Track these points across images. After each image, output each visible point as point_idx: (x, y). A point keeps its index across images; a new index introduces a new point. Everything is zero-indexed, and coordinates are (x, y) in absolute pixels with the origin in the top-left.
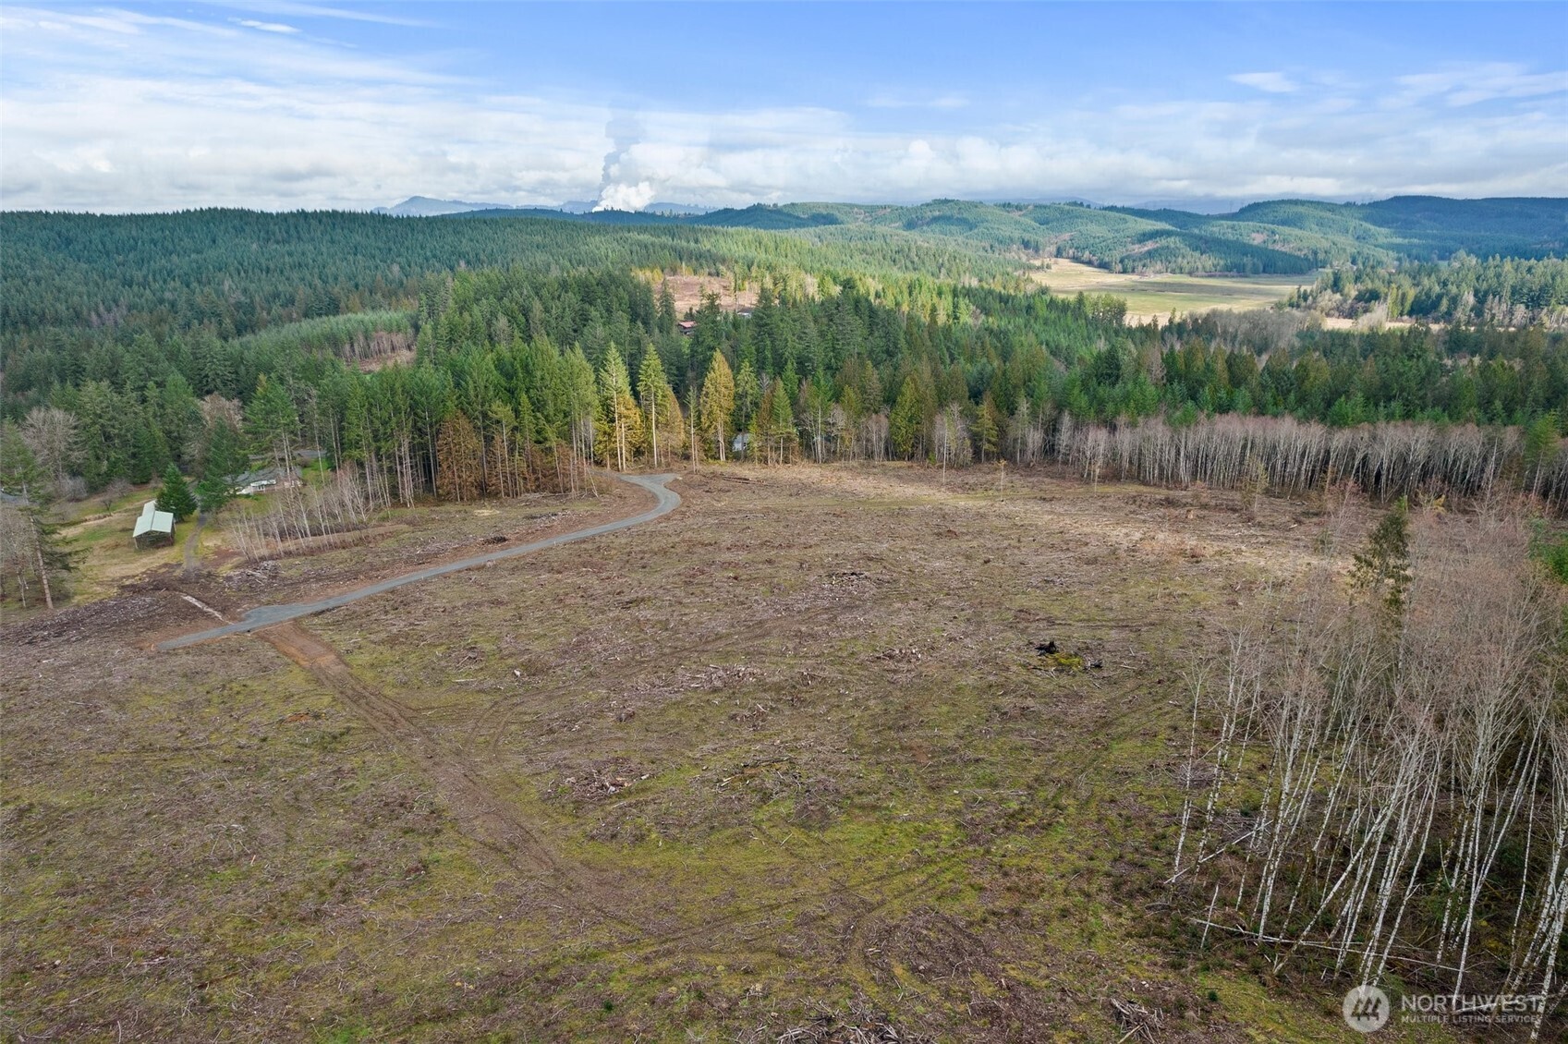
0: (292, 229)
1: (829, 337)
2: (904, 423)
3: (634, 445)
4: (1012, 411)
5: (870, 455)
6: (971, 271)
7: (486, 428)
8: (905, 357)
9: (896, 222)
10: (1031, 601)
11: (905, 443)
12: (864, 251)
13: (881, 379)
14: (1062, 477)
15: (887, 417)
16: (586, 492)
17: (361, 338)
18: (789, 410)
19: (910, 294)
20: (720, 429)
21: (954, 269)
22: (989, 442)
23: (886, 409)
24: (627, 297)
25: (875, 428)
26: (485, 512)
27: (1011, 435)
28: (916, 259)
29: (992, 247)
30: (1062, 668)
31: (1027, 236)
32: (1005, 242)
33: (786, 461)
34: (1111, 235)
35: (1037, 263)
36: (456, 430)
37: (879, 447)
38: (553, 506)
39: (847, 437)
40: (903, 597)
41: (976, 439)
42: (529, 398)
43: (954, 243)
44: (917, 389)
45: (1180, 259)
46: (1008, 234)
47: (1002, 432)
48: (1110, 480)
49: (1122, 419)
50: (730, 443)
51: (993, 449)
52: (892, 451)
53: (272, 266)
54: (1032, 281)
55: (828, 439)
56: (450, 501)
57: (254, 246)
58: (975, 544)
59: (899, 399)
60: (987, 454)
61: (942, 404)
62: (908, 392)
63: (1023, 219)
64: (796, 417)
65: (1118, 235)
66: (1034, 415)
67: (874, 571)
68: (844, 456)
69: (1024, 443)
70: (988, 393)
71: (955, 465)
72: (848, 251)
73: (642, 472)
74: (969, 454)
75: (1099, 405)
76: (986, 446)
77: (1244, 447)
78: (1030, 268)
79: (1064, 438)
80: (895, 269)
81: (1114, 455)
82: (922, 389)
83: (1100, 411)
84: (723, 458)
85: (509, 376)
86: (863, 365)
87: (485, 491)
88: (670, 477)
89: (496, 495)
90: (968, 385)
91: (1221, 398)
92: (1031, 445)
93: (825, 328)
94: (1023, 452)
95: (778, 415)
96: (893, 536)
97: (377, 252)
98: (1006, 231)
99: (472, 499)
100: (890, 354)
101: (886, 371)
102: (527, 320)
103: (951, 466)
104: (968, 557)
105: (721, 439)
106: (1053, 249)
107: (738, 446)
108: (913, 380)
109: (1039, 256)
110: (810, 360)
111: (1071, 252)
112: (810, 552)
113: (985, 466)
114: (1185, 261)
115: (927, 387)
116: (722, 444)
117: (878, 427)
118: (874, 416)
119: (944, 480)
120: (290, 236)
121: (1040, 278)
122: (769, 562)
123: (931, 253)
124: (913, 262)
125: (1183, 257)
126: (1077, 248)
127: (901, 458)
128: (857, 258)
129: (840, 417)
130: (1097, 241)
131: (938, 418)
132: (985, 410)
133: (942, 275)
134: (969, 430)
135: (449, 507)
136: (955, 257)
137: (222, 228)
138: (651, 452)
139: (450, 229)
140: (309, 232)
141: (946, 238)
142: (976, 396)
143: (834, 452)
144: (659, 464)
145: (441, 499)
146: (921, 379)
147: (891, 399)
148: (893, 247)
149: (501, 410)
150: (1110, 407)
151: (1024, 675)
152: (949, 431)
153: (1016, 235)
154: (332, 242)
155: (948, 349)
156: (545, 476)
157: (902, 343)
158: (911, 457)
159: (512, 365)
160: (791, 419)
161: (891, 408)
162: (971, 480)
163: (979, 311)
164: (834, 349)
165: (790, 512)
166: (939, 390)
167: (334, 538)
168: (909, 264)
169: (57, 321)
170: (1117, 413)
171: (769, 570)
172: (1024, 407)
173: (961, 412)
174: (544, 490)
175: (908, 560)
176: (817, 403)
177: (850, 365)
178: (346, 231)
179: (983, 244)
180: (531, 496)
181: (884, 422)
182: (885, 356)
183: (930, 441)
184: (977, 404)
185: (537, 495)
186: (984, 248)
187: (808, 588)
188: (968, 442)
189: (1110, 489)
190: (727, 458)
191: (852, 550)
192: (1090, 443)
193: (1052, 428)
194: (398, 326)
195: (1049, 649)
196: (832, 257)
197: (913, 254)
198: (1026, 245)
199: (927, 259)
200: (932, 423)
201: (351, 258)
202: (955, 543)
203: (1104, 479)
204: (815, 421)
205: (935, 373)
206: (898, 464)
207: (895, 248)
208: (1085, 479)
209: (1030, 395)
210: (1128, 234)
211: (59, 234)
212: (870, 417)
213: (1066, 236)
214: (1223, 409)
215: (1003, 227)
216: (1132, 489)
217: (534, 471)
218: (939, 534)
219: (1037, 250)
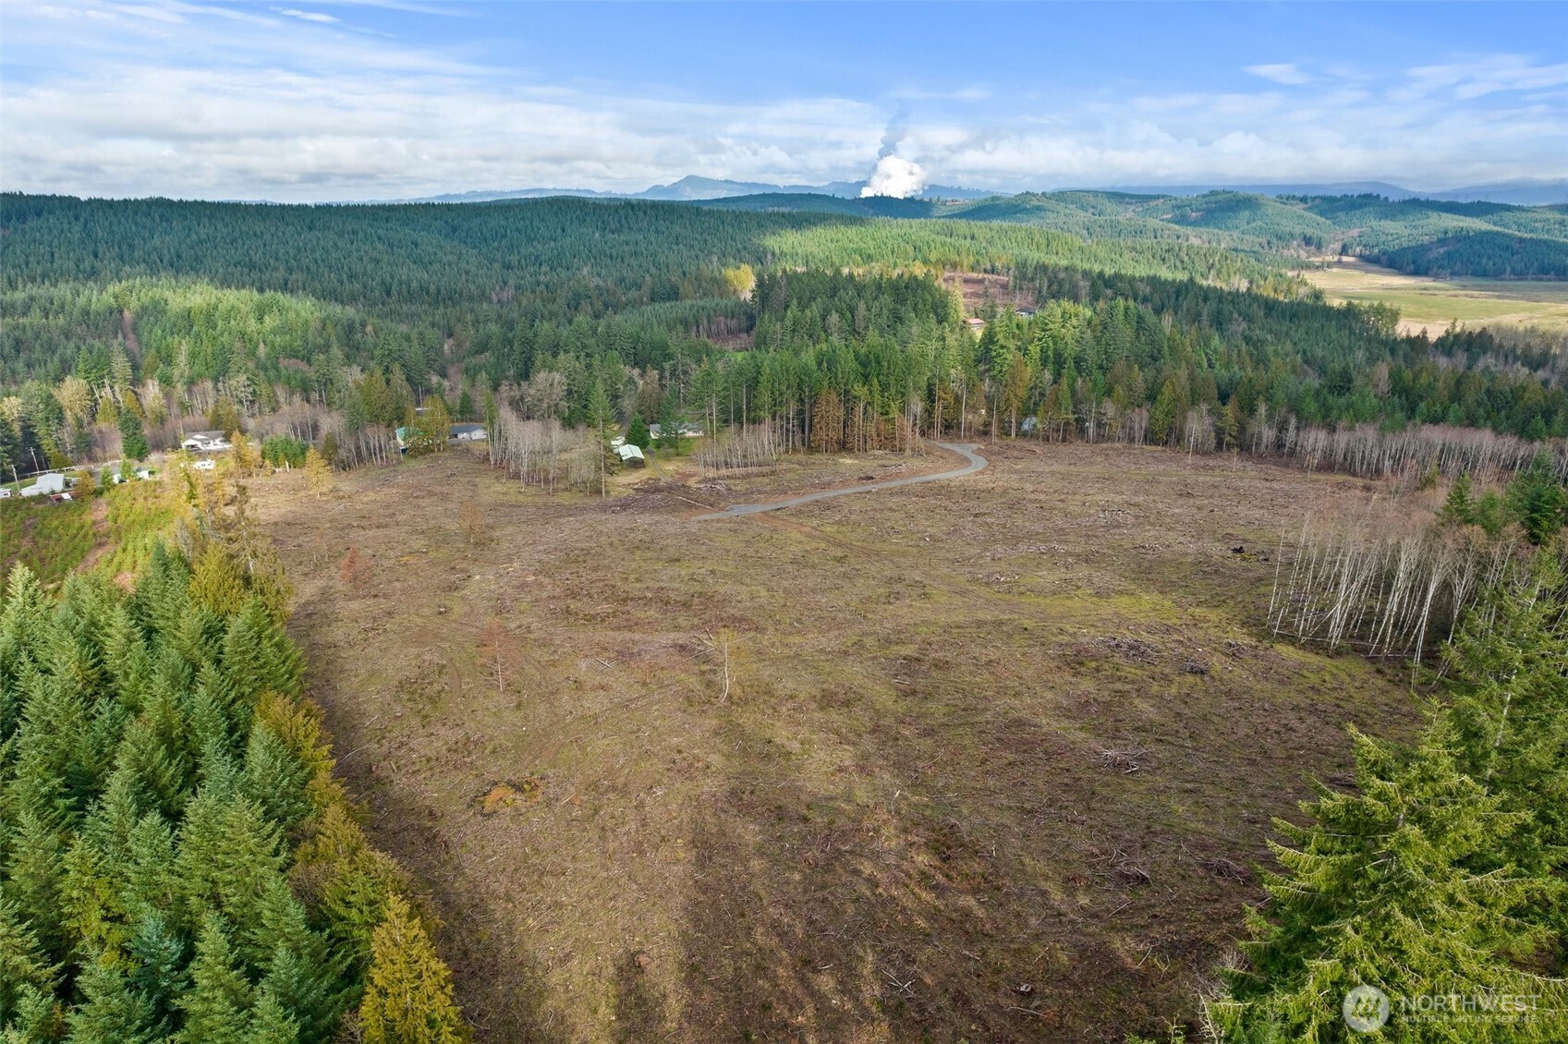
0: (623, 219)
1: (1104, 342)
2: (1162, 416)
3: (946, 421)
4: (1253, 411)
5: (1132, 440)
6: (1242, 272)
7: (848, 400)
8: (1167, 365)
9: (1167, 214)
10: (1237, 531)
11: (1161, 431)
12: (1134, 249)
13: (1146, 381)
14: (1287, 466)
15: (1148, 411)
16: (917, 453)
17: (705, 322)
18: (1070, 401)
19: (1177, 299)
20: (1014, 412)
21: (1224, 270)
22: (1230, 435)
23: (1148, 405)
24: (930, 300)
25: (1137, 419)
26: (847, 461)
27: (1249, 432)
28: (1186, 259)
29: (1269, 243)
30: (1244, 559)
31: (1309, 232)
32: (1284, 238)
33: (1064, 440)
34: (1406, 232)
35: (1316, 260)
36: (828, 402)
37: (1139, 434)
38: (893, 460)
39: (1115, 425)
40: (1153, 524)
41: (1219, 433)
42: (879, 382)
43: (1228, 239)
44: (1174, 391)
45: (1484, 261)
46: (1288, 229)
47: (1242, 429)
48: (1325, 470)
49: (1342, 424)
50: (1020, 424)
51: (1233, 441)
52: (1151, 438)
53: (614, 254)
54: (1306, 284)
55: (1099, 425)
56: (818, 451)
57: (597, 235)
58: (1206, 502)
59: (1159, 397)
60: (1228, 445)
61: (1194, 402)
62: (1167, 392)
63: (1307, 214)
64: (1075, 407)
65: (1414, 232)
66: (1270, 417)
67: (1134, 510)
68: (1111, 439)
69: (1260, 438)
70: (1233, 396)
71: (1200, 451)
72: (1118, 249)
73: (952, 441)
74: (1212, 443)
75: (1326, 411)
76: (1228, 439)
77: (1442, 451)
78: (1308, 266)
79: (1291, 435)
80: (1164, 268)
81: (1329, 452)
82: (1178, 390)
83: (1325, 417)
84: (1013, 434)
85: (864, 365)
86: (1130, 367)
87: (844, 447)
88: (975, 446)
89: (851, 450)
90: (1219, 388)
91: (1436, 411)
92: (1265, 440)
93: (1099, 334)
94: (1258, 445)
95: (1061, 404)
96: (1147, 493)
97: (696, 243)
98: (1287, 226)
99: (834, 452)
100: (1155, 359)
101: (1150, 373)
102: (853, 316)
103: (1196, 452)
104: (1199, 509)
105: (1013, 420)
106: (1338, 246)
107: (1025, 427)
108: (1172, 383)
109: (1321, 253)
110: (1085, 360)
111: (1358, 250)
112: (1089, 498)
113: (1225, 455)
114: (1491, 263)
115: (1183, 388)
116: (1014, 424)
117: (1140, 419)
118: (1137, 410)
119: (1189, 462)
120: (621, 226)
121: (1317, 280)
122: (1062, 501)
123: (1202, 252)
124: (1182, 262)
125: (1489, 258)
126: (1365, 246)
127: (1157, 444)
128: (1127, 256)
129: (1110, 409)
130: (1390, 238)
131: (1190, 413)
132: (1229, 410)
133: (1211, 277)
134: (1214, 425)
135: (817, 456)
136: (1226, 258)
137: (568, 218)
138: (959, 429)
139: (754, 223)
140: (637, 223)
141: (1220, 232)
142: (1224, 398)
143: (1103, 436)
144: (965, 437)
145: (812, 449)
146: (1178, 382)
147: (1152, 397)
148: (1163, 246)
149: (859, 390)
150: (1335, 413)
151: (1221, 559)
152: (1197, 425)
153: (1298, 230)
154: (657, 231)
155: (1207, 354)
156: (886, 439)
157: (1166, 350)
158: (1165, 444)
159: (867, 356)
160: (1071, 408)
161: (1152, 404)
162: (1212, 463)
163: (1241, 319)
164: (1106, 353)
165: (1071, 475)
166: (1193, 391)
167: (755, 469)
168: (1178, 264)
169: (471, 298)
170: (1339, 418)
171: (1061, 505)
172: (1262, 409)
173: (1209, 411)
174: (885, 449)
175: (1156, 508)
176: (1093, 396)
177: (1120, 366)
178: (668, 223)
179: (1260, 240)
180: (877, 452)
181: (1145, 415)
182: (1149, 360)
183: (1182, 431)
184: (1224, 404)
185: (881, 452)
186: (1260, 244)
187: (1090, 516)
188: (1213, 434)
189: (1322, 477)
190: (1017, 435)
191: (1118, 498)
192: (1311, 440)
193: (1282, 428)
194: (733, 313)
195: (1240, 551)
196: (1102, 255)
197: (1183, 254)
198: (1308, 241)
199: (1197, 259)
200: (1185, 418)
201: (674, 247)
202: (1191, 501)
203: (1319, 469)
204: (1090, 411)
205: (1192, 378)
206: (1154, 448)
207: (1165, 247)
208: (1303, 469)
209: (1268, 400)
210: (1426, 230)
211: (446, 222)
212: (1134, 411)
213: (1355, 232)
214: (1435, 420)
215: (1284, 222)
216: (1341, 478)
217: (878, 435)
218: (1181, 495)
219: (1319, 247)
